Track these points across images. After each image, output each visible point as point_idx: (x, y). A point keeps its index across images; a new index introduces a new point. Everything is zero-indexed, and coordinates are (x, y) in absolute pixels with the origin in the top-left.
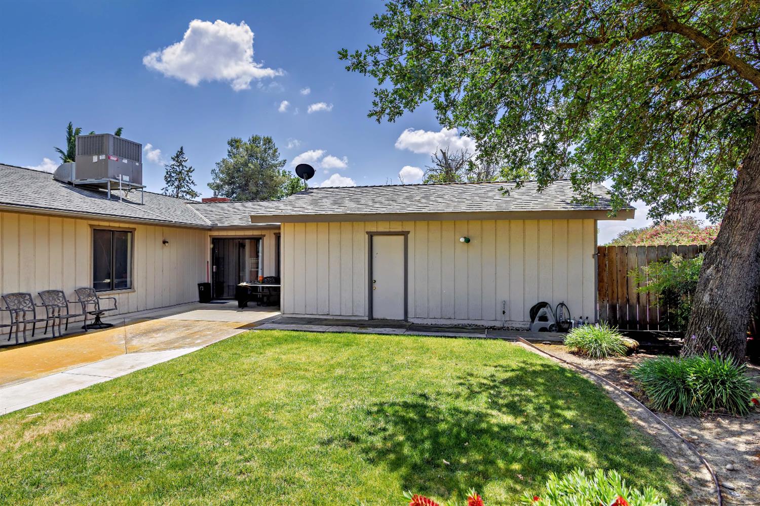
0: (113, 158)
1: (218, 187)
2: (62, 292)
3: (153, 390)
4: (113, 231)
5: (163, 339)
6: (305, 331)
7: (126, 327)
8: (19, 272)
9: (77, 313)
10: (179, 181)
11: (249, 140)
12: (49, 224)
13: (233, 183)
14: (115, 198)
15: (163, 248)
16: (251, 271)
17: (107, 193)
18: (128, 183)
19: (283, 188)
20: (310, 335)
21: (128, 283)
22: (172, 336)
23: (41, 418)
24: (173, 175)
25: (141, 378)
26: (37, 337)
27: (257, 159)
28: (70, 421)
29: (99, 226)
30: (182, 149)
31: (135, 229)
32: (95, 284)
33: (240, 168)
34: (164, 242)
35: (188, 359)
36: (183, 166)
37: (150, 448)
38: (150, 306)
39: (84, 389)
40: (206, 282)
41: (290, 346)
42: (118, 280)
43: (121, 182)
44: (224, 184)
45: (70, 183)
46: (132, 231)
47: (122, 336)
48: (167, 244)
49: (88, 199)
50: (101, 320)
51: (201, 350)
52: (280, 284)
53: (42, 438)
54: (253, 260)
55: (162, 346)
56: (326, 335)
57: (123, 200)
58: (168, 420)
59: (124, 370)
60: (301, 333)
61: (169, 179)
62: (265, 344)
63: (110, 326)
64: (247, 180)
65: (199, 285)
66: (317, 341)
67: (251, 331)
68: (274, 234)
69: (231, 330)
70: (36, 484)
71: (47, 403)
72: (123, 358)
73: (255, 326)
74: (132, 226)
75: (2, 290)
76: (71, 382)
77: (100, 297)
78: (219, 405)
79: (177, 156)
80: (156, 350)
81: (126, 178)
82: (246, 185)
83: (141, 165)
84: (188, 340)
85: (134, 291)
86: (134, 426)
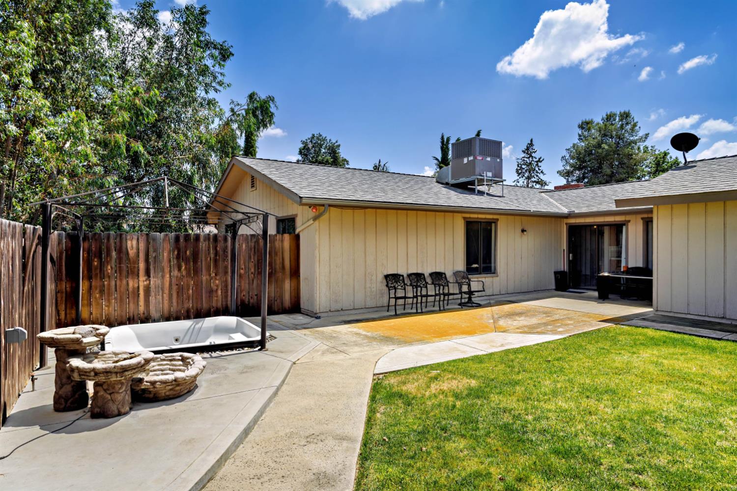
0: (479, 158)
1: (567, 174)
2: (445, 274)
3: (524, 371)
4: (481, 222)
5: (526, 323)
6: (690, 335)
7: (492, 308)
8: (417, 257)
9: (455, 292)
10: (530, 172)
11: (603, 119)
12: (435, 218)
13: (585, 167)
14: (481, 193)
15: (521, 236)
16: (610, 260)
17: (475, 189)
18: (490, 178)
19: (644, 167)
20: (700, 341)
21: (493, 268)
22: (534, 321)
23: (439, 375)
24: (523, 167)
25: (512, 357)
26: (429, 309)
27: (612, 137)
28: (462, 383)
29: (470, 218)
30: (531, 141)
31: (497, 220)
32: (467, 268)
33: (591, 151)
34: (523, 231)
35: (552, 346)
36: (532, 157)
37: (530, 427)
38: (510, 290)
39: (467, 358)
40: (562, 270)
41: (672, 350)
42: (485, 265)
43: (485, 178)
44: (575, 170)
45: (447, 184)
46: (495, 221)
47: (490, 315)
48: (525, 233)
49: (461, 196)
50: (473, 299)
51: (564, 338)
52: (652, 277)
53: (443, 392)
54: (614, 248)
55: (526, 329)
56: (722, 344)
57: (487, 194)
58: (542, 403)
59: (497, 347)
60: (686, 336)
61: (520, 171)
62: (638, 342)
63: (479, 306)
64: (601, 162)
65: (556, 273)
66: (713, 350)
67: (619, 326)
68: (642, 219)
69: (594, 322)
70: (444, 429)
71: (443, 364)
72: (493, 335)
73: (622, 321)
74: (495, 217)
75: (407, 269)
76: (456, 349)
77: (472, 280)
78: (593, 400)
79: (528, 149)
80: (521, 333)
81: (490, 174)
82: (600, 167)
83: (501, 160)
84: (549, 327)
85: (497, 276)
86: (512, 401)
